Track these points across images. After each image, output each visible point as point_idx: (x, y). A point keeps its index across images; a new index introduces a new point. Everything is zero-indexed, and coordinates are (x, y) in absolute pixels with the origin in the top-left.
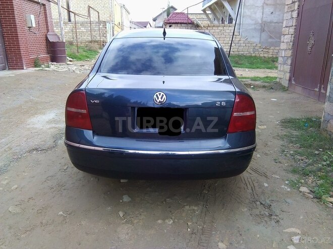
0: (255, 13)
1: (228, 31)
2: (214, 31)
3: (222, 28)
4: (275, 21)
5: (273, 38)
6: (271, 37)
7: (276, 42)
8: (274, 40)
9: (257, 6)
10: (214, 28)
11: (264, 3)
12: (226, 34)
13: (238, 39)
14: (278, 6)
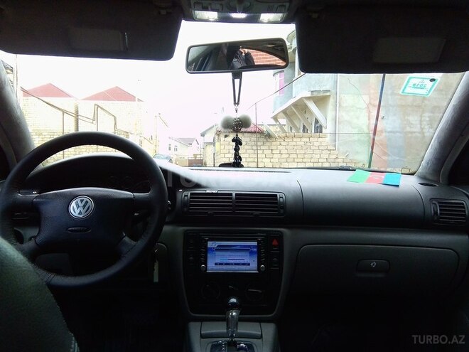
0: (358, 118)
1: (316, 144)
2: (294, 143)
3: (307, 140)
4: (389, 130)
5: (389, 155)
6: (385, 154)
7: (394, 161)
8: (390, 158)
9: (360, 108)
10: (295, 139)
11: (370, 103)
12: (315, 148)
13: (334, 156)
14: (391, 108)
